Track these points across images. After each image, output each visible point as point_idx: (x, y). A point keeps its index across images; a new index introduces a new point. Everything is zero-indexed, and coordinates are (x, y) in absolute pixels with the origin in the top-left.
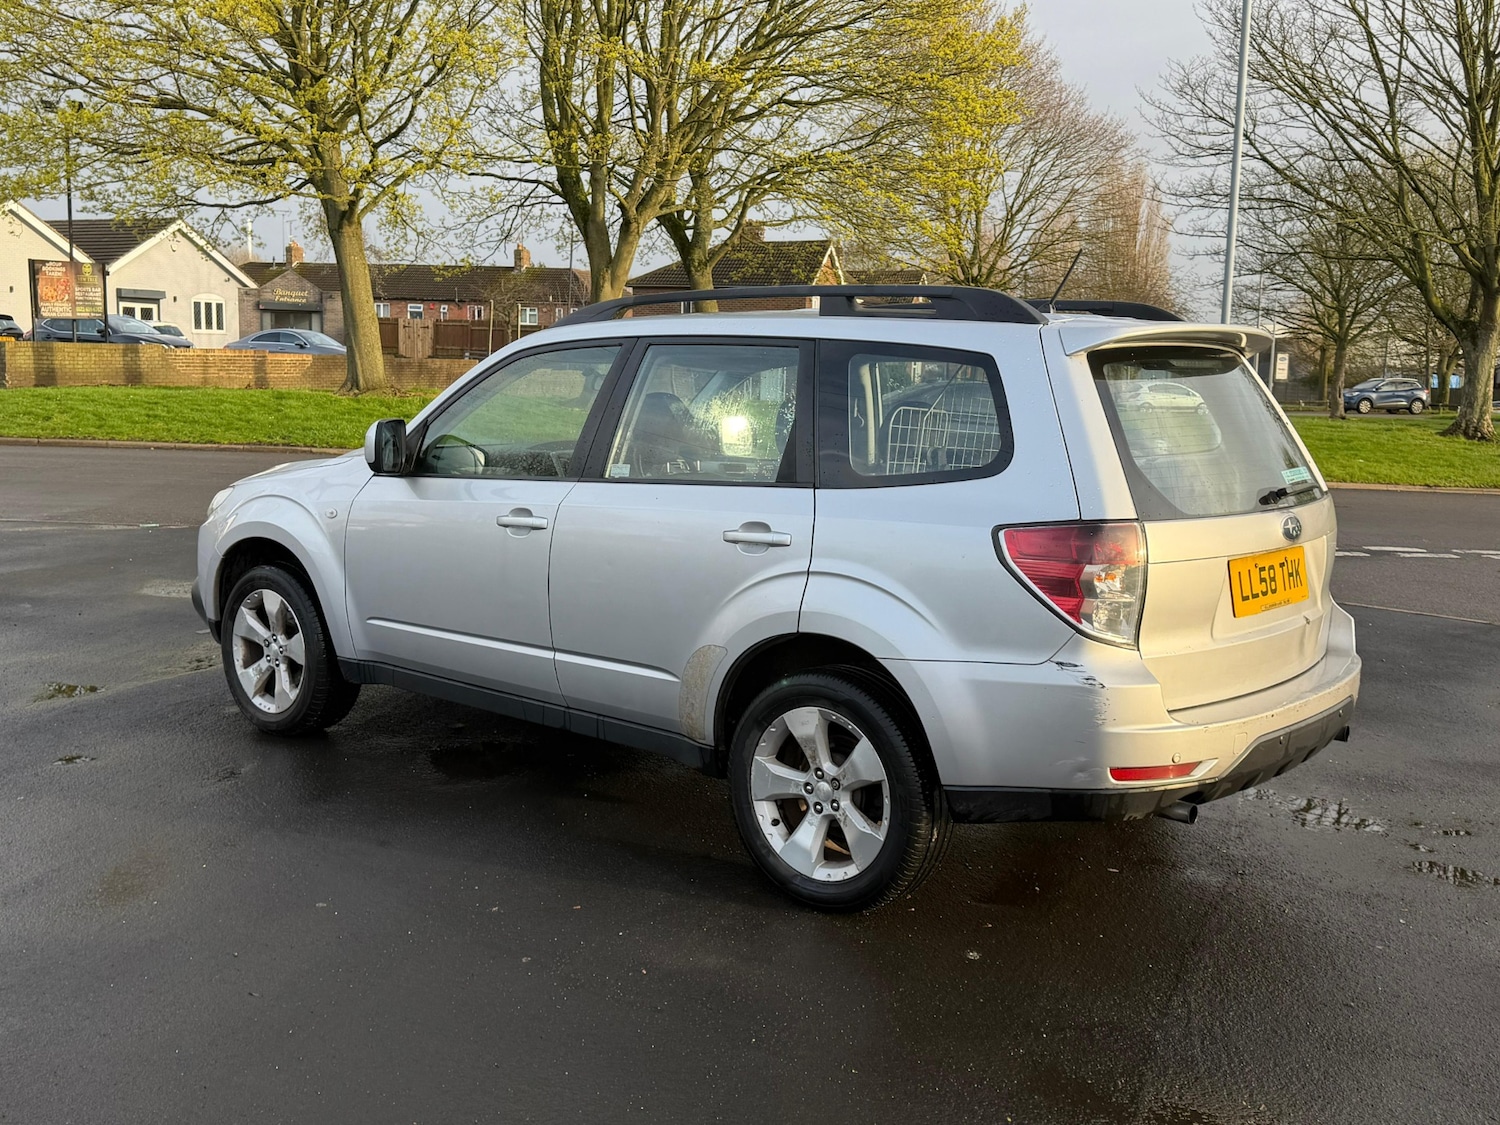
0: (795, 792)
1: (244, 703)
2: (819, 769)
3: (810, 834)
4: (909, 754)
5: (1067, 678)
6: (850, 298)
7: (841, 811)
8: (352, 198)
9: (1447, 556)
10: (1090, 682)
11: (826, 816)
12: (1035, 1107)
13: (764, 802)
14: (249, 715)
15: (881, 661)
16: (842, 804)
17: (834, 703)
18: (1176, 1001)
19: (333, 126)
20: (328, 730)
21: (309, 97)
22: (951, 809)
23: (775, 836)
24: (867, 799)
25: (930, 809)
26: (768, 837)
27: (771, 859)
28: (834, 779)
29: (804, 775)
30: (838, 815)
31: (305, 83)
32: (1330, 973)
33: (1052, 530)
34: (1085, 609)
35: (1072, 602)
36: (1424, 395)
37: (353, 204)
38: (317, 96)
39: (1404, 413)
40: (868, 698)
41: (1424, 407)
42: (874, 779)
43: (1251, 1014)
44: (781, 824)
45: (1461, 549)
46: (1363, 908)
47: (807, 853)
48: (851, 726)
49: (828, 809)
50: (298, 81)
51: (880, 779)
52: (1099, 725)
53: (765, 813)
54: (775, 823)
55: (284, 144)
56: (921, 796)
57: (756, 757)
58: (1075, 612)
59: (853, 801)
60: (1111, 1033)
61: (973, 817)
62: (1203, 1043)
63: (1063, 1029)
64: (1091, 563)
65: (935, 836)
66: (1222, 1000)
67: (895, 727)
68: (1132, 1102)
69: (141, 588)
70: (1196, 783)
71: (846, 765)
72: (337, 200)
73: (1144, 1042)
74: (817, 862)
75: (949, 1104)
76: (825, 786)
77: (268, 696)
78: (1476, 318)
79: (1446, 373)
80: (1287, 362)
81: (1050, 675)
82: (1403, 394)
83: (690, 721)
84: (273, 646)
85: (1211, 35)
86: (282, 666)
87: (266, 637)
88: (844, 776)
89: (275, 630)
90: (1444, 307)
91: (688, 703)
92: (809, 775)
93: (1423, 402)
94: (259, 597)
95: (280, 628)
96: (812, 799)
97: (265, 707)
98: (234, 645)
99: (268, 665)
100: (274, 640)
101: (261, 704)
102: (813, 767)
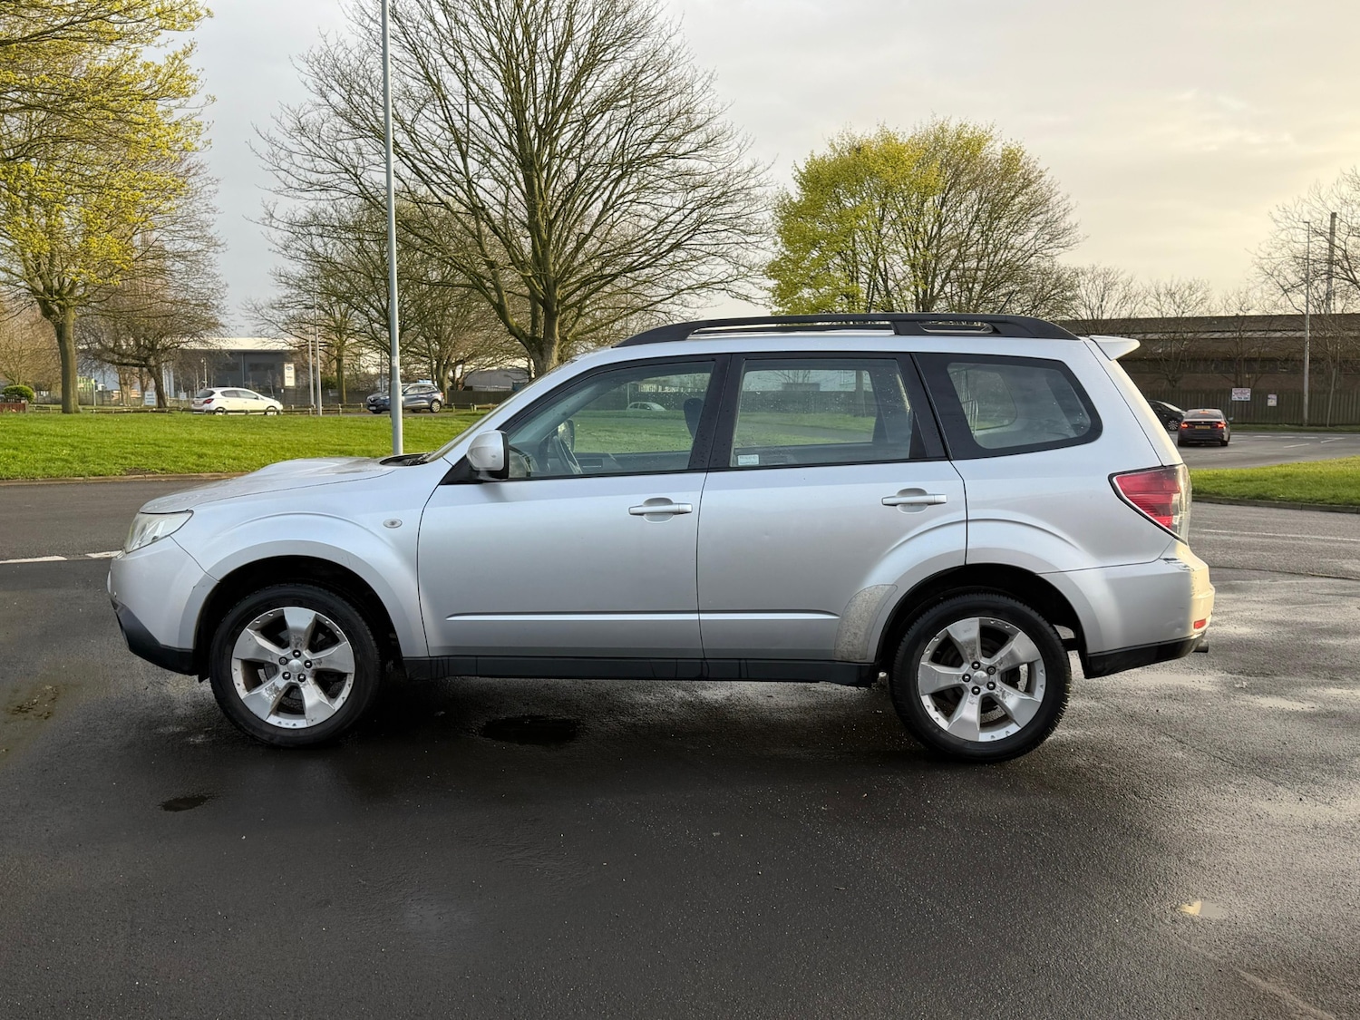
0: (954, 683)
2: (975, 663)
7: (996, 689)
10: (1185, 568)
11: (981, 696)
13: (927, 696)
15: (1041, 575)
17: (995, 612)
23: (939, 718)
26: (935, 720)
28: (988, 667)
29: (961, 669)
30: (994, 693)
34: (1174, 523)
35: (1167, 519)
36: (439, 396)
39: (425, 412)
44: (941, 712)
47: (970, 725)
49: (984, 690)
51: (1035, 659)
52: (1190, 596)
53: (928, 704)
54: (937, 710)
57: (921, 663)
58: (1169, 525)
59: (1002, 681)
71: (1000, 655)
74: (979, 730)
76: (981, 674)
78: (541, 335)
80: (293, 370)
81: (1162, 568)
82: (425, 396)
83: (850, 648)
84: (295, 662)
85: (305, 84)
86: (310, 680)
87: (283, 655)
88: (1001, 662)
89: (299, 645)
90: (517, 327)
91: (848, 634)
92: (966, 668)
93: (439, 402)
94: (276, 616)
95: (306, 643)
96: (970, 685)
97: (287, 724)
98: (233, 670)
99: (287, 682)
100: (296, 657)
101: (280, 723)
102: (971, 661)
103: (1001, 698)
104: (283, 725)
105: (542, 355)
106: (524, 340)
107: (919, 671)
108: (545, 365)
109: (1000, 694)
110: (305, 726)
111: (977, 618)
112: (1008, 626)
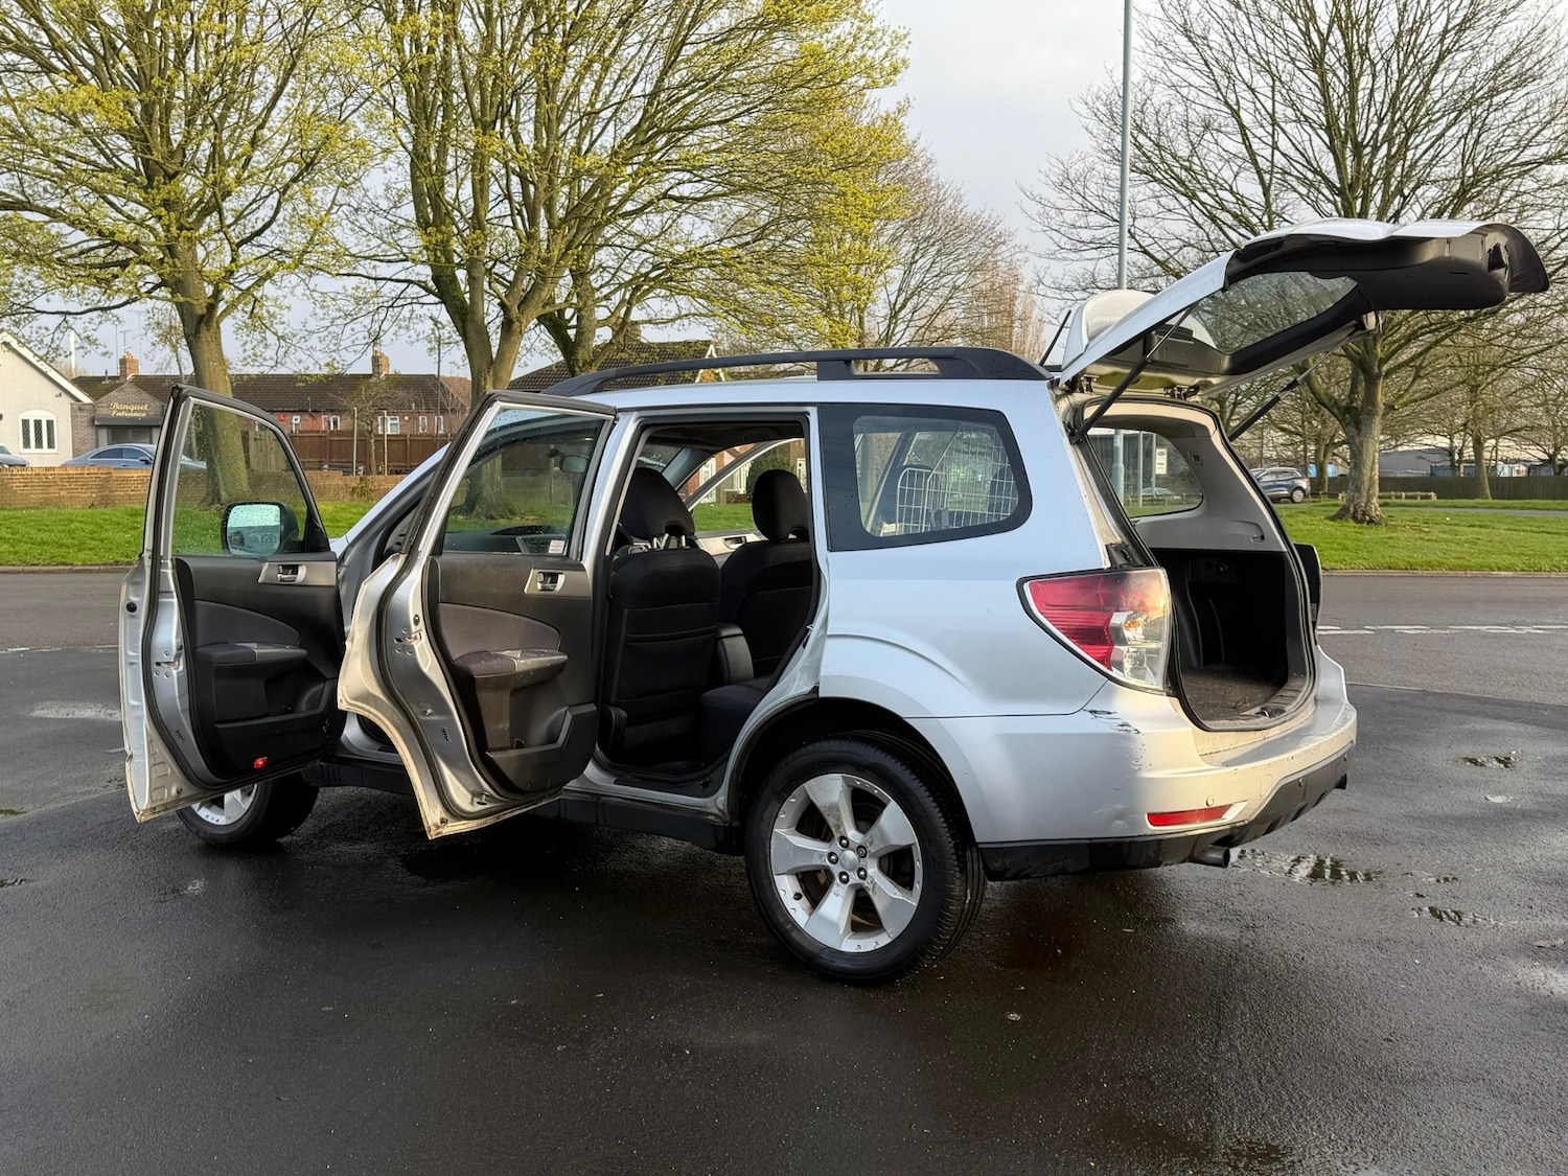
0: (818, 863)
1: (189, 817)
2: (843, 838)
3: (837, 905)
4: (940, 815)
5: (1102, 726)
6: (848, 362)
7: (868, 879)
8: (211, 301)
9: (1361, 632)
10: (1125, 728)
11: (851, 886)
12: (1114, 1151)
13: (785, 876)
14: (194, 829)
15: (907, 720)
16: (870, 872)
17: (860, 768)
18: (1223, 1047)
19: (188, 226)
20: (282, 840)
21: (164, 195)
22: (986, 868)
23: (798, 911)
24: (897, 865)
25: (963, 869)
26: (791, 912)
27: (794, 935)
28: (860, 846)
29: (827, 845)
30: (866, 883)
31: (159, 181)
32: (1363, 1012)
33: (1078, 579)
34: (1114, 657)
35: (1102, 650)
36: (1304, 484)
37: (212, 307)
38: (173, 194)
39: (1286, 502)
40: (894, 760)
41: (1305, 496)
42: (904, 843)
43: (1298, 1054)
44: (804, 898)
45: (1373, 625)
46: (1376, 952)
47: (833, 925)
48: (877, 791)
49: (854, 879)
50: (150, 179)
51: (910, 843)
52: (1135, 771)
53: (786, 887)
54: (798, 897)
55: (135, 245)
56: (954, 857)
57: (775, 830)
58: (1105, 660)
59: (881, 867)
60: (1169, 1079)
61: (1009, 874)
62: (1260, 1082)
63: (1122, 1078)
64: (1118, 611)
65: (969, 898)
66: (1266, 1043)
67: (924, 788)
68: (1206, 1140)
69: (32, 710)
70: (1228, 827)
71: (873, 831)
72: (195, 302)
73: (1203, 1085)
74: (844, 935)
75: (1028, 1154)
76: (851, 855)
77: (215, 807)
78: (1358, 404)
79: (1324, 462)
80: (1165, 456)
81: (1084, 724)
82: (1284, 483)
85: (1087, 129)
88: (871, 842)
90: (1326, 394)
92: (834, 844)
93: (1303, 491)
96: (837, 869)
97: (213, 819)
101: (208, 816)
102: (838, 836)
105: (1359, 429)
106: (1335, 411)
107: (773, 843)
108: (1362, 442)
110: (224, 823)
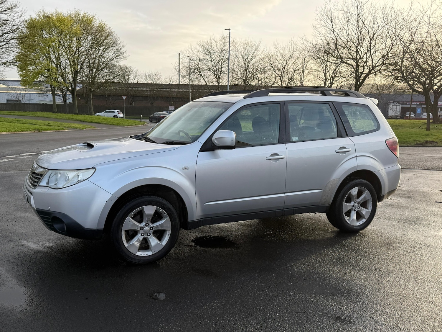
0: (351, 208)
7: (360, 208)
15: (374, 172)
26: (347, 221)
28: (359, 202)
49: (357, 209)
57: (344, 203)
76: (356, 204)
83: (325, 200)
84: (147, 228)
86: (152, 235)
87: (141, 226)
88: (361, 200)
89: (148, 221)
91: (325, 196)
92: (353, 203)
94: (140, 210)
95: (150, 220)
96: (354, 208)
97: (144, 254)
98: (122, 235)
99: (143, 237)
100: (147, 226)
101: (141, 254)
102: (355, 201)
103: (361, 211)
104: (143, 255)
107: (343, 206)
109: (361, 210)
110: (152, 254)
111: (357, 187)
112: (364, 189)
